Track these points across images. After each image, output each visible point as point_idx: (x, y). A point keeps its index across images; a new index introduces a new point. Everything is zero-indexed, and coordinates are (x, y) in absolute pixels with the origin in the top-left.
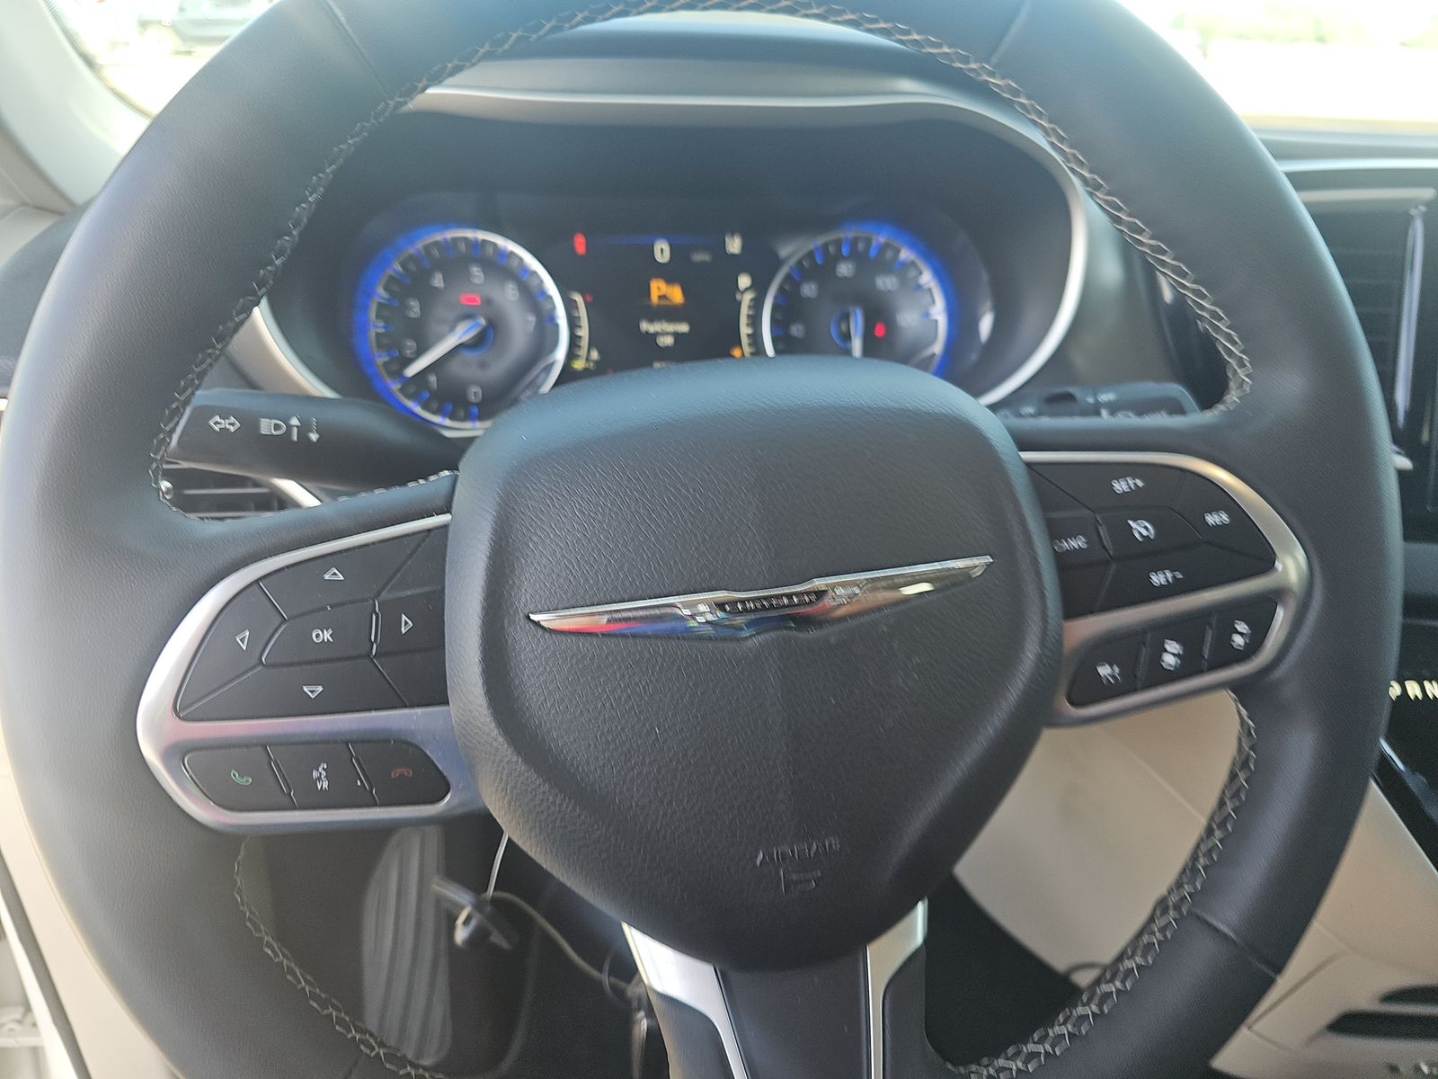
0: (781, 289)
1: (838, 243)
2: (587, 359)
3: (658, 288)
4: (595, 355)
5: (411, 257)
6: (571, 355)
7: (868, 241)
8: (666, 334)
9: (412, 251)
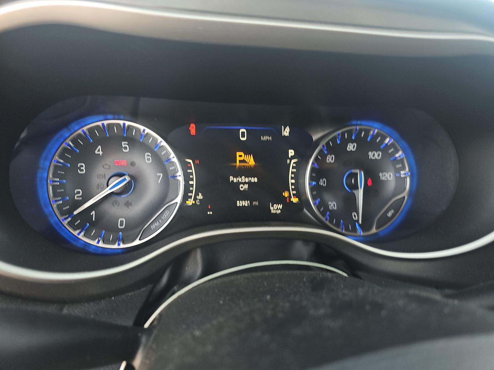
0: (316, 159)
1: (350, 133)
2: (195, 199)
3: (240, 156)
4: (200, 197)
5: (79, 136)
6: (186, 197)
7: (367, 132)
8: (244, 183)
9: (80, 131)
